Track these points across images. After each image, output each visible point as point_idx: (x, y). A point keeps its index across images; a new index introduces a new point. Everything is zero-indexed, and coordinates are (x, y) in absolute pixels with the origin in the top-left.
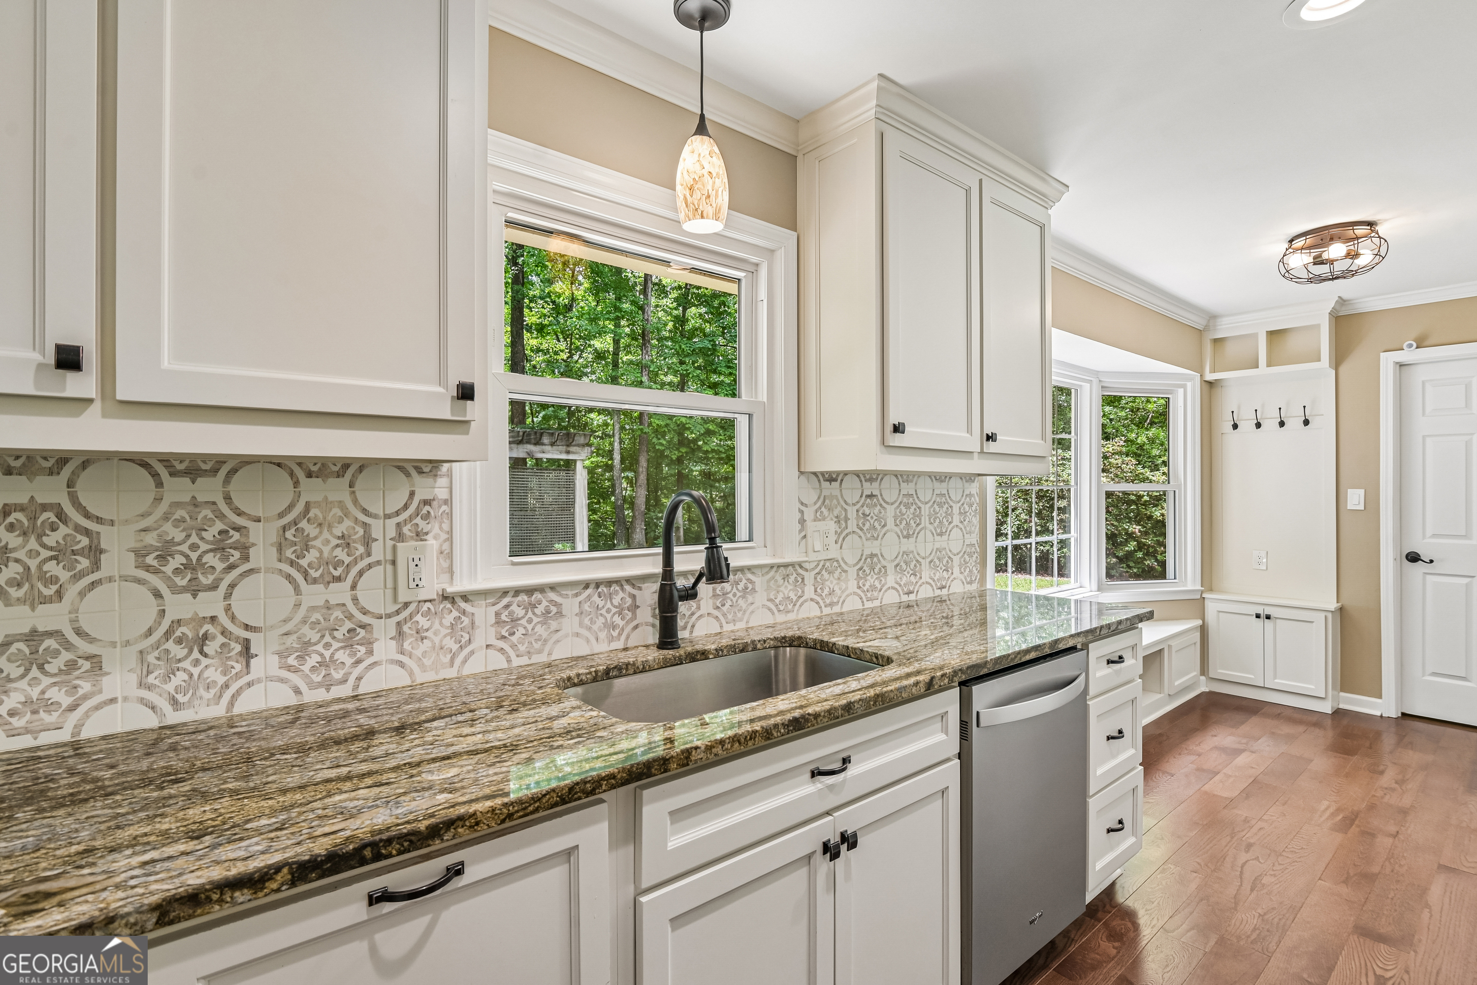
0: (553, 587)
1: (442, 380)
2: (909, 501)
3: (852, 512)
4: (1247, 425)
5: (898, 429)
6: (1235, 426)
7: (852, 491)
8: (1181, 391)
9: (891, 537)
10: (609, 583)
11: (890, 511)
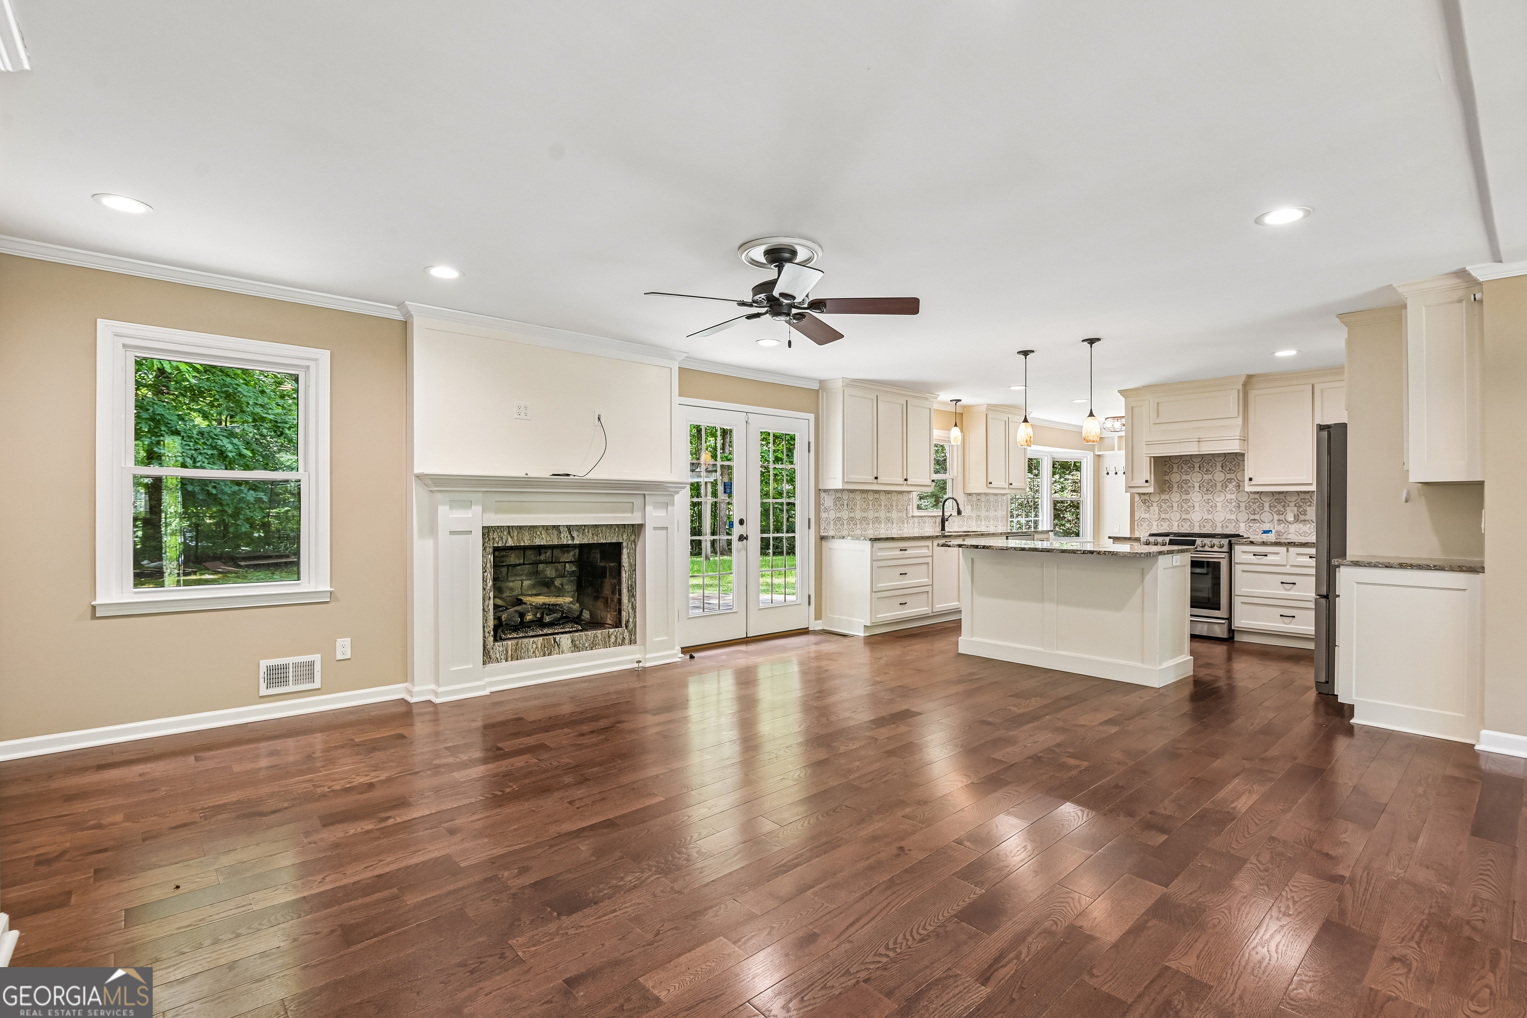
0: (925, 516)
1: (930, 479)
2: (988, 501)
3: (974, 503)
4: (1112, 473)
5: (991, 483)
6: (1108, 474)
7: (974, 498)
8: (1085, 459)
9: (983, 511)
10: (933, 516)
11: (983, 503)
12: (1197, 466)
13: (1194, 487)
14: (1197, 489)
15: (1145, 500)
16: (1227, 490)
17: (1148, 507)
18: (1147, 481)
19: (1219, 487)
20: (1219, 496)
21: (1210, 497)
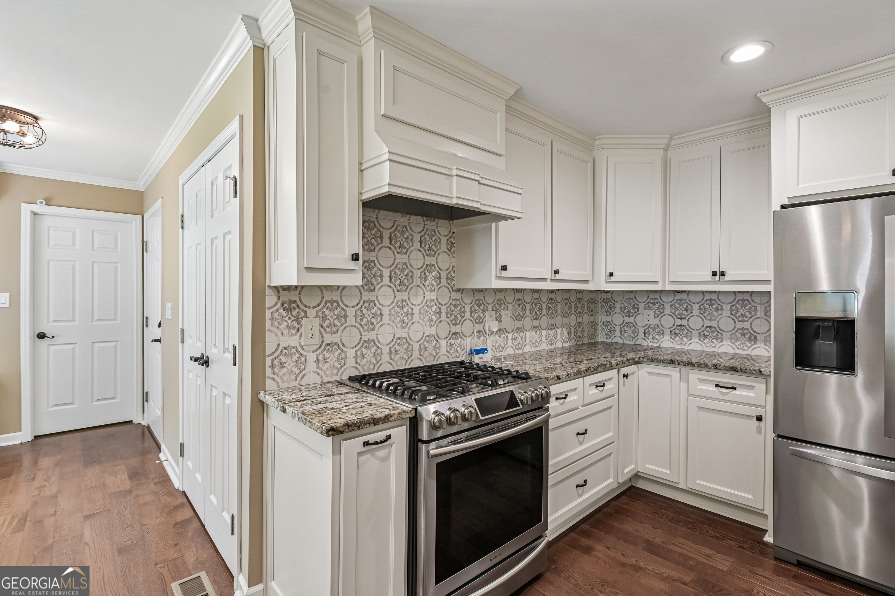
12: (386, 234)
13: (381, 276)
14: (386, 280)
15: (291, 302)
16: (426, 284)
17: (297, 320)
18: (355, 257)
19: (417, 281)
20: (416, 295)
21: (403, 296)
